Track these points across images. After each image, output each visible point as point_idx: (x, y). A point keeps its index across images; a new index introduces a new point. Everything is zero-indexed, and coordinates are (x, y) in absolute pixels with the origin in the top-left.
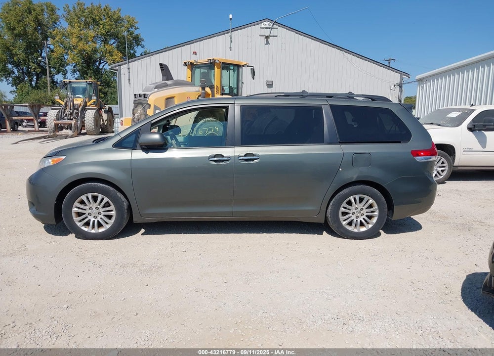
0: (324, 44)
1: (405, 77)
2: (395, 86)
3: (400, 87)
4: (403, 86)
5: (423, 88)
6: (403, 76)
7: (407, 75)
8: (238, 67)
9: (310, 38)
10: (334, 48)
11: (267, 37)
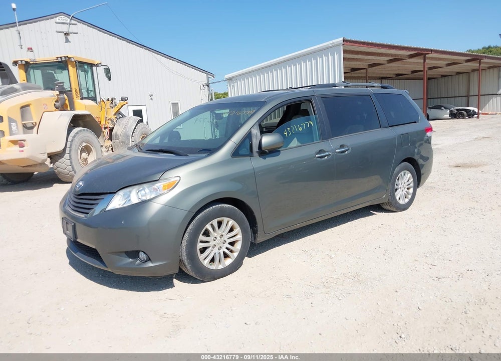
0: (132, 44)
1: (211, 77)
2: (203, 85)
3: (208, 86)
4: (211, 85)
5: (233, 86)
6: (209, 76)
7: (212, 74)
8: (91, 65)
9: (116, 37)
10: (143, 48)
11: (66, 34)
